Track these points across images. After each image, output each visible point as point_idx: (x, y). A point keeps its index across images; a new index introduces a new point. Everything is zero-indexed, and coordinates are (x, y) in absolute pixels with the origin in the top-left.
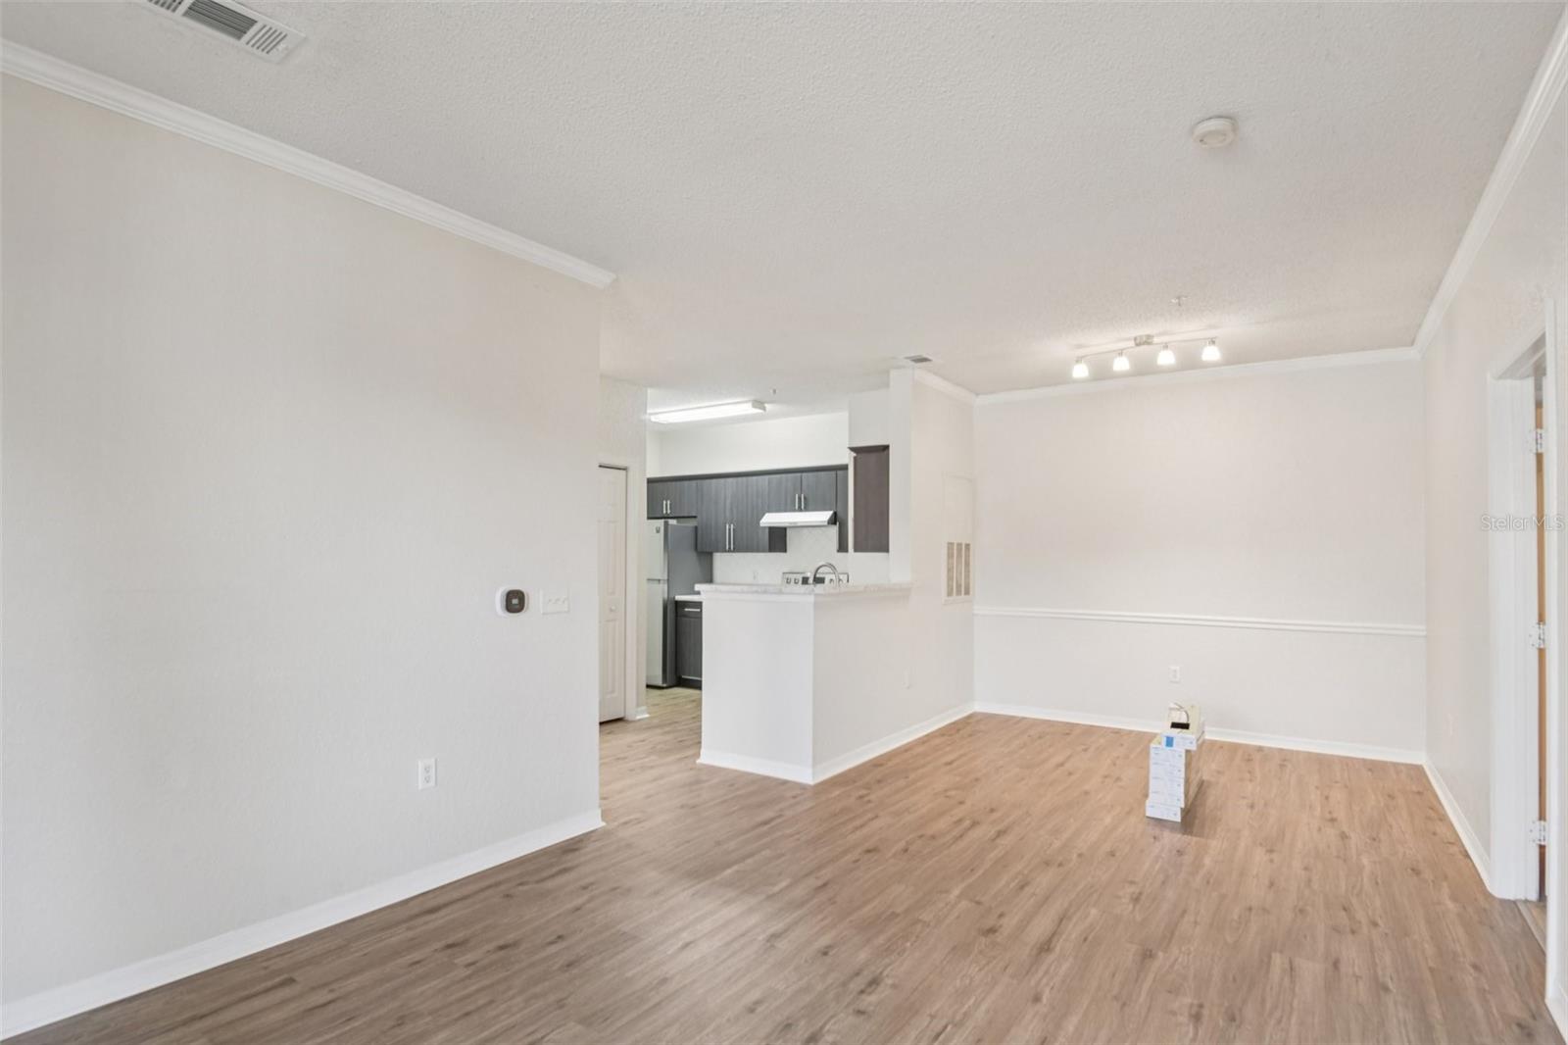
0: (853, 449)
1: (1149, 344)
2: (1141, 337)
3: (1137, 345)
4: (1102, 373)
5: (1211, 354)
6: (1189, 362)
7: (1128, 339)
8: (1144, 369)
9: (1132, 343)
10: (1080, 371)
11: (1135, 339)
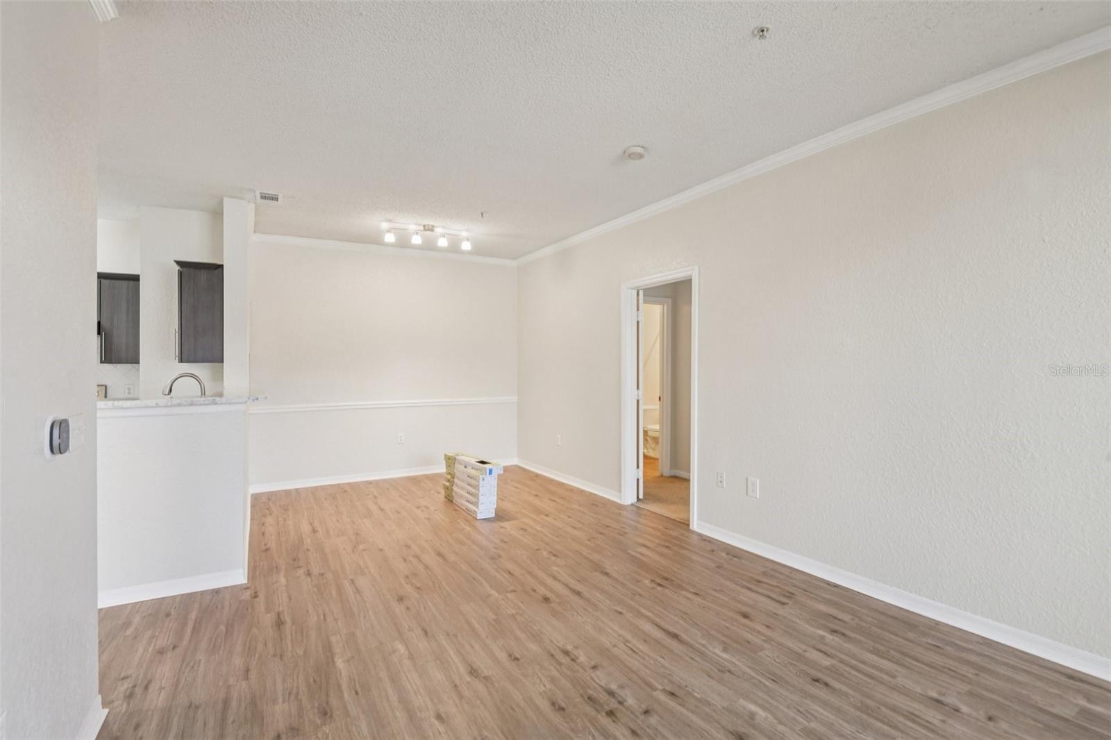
0: (178, 263)
1: (433, 230)
2: (428, 225)
3: (425, 230)
4: (403, 243)
5: (466, 246)
6: (454, 248)
7: (420, 225)
8: (429, 246)
9: (422, 228)
10: (390, 238)
11: (424, 226)
